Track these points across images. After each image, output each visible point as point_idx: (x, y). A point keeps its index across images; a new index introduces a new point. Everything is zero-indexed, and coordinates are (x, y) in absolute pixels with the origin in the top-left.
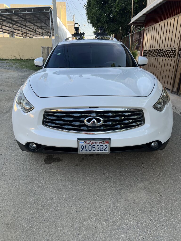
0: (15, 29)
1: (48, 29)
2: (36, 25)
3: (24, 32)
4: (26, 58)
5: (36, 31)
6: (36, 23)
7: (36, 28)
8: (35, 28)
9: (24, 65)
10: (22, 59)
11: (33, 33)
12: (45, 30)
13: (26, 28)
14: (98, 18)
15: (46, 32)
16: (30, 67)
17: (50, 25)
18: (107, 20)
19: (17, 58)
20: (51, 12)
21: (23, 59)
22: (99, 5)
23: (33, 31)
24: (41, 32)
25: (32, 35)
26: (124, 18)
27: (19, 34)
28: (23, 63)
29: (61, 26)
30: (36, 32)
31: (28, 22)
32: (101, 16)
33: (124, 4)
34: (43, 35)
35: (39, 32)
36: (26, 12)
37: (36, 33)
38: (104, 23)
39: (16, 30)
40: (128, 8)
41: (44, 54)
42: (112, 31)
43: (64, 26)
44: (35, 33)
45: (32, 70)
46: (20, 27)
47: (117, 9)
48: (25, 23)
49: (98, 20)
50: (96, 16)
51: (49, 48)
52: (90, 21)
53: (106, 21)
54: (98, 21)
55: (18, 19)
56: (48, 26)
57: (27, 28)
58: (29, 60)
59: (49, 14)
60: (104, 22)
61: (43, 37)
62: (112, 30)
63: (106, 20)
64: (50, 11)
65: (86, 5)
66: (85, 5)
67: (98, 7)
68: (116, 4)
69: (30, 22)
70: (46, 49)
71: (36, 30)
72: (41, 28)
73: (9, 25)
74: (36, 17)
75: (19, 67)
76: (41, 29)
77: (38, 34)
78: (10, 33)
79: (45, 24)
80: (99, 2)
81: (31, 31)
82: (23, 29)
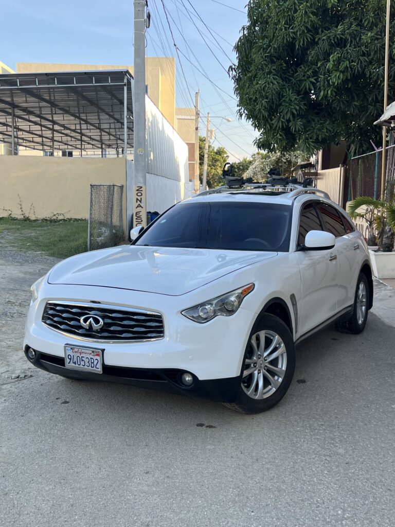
0: (21, 130)
1: (117, 130)
2: (83, 120)
3: (47, 138)
4: (41, 216)
5: (82, 134)
6: (85, 115)
7: (84, 126)
8: (81, 127)
9: (30, 237)
10: (26, 219)
11: (73, 139)
12: (109, 134)
13: (53, 127)
14: (273, 102)
15: (112, 138)
16: (47, 246)
17: (124, 119)
18: (300, 108)
19: (13, 216)
20: (129, 83)
21: (33, 218)
22: (275, 68)
23: (73, 134)
24: (98, 138)
25: (71, 145)
26: (356, 103)
27: (33, 142)
28: (29, 231)
29: (158, 123)
30: (83, 137)
31: (62, 112)
32: (283, 96)
33: (357, 64)
34: (104, 147)
35: (90, 138)
36: (54, 83)
37: (82, 141)
38: (291, 118)
39: (24, 133)
40: (370, 74)
41: (96, 207)
42: (317, 141)
43: (165, 121)
44: (78, 140)
45: (51, 258)
46: (36, 123)
47: (336, 78)
48: (52, 114)
49: (271, 108)
50: (267, 98)
51: (116, 188)
52: (246, 112)
53: (296, 110)
54: (273, 110)
55: (32, 103)
56: (118, 121)
57: (56, 127)
58: (51, 221)
59: (123, 90)
60: (293, 114)
61: (102, 152)
62: (317, 139)
63: (298, 108)
64: (125, 81)
65: (235, 65)
66: (234, 67)
67: (273, 71)
68: (330, 65)
69: (66, 111)
70: (104, 193)
71: (83, 131)
72: (99, 128)
73: (4, 117)
74: (85, 98)
75: (13, 246)
76: (98, 130)
77: (89, 143)
78: (5, 140)
79: (112, 117)
80: (275, 57)
81: (67, 135)
82: (43, 129)
